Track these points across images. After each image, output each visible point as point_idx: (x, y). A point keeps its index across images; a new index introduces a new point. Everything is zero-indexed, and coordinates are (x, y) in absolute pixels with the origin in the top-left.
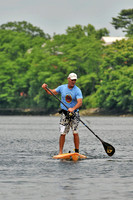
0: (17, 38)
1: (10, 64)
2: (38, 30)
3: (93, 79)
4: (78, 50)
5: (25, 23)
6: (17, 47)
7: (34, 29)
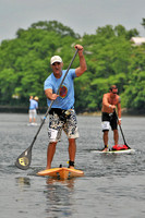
0: (47, 37)
1: (40, 63)
2: (69, 30)
3: (121, 79)
4: (107, 50)
5: (55, 22)
6: (47, 46)
7: (64, 29)
